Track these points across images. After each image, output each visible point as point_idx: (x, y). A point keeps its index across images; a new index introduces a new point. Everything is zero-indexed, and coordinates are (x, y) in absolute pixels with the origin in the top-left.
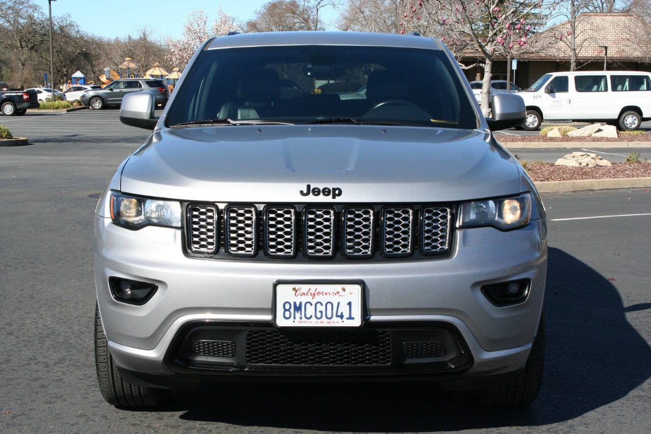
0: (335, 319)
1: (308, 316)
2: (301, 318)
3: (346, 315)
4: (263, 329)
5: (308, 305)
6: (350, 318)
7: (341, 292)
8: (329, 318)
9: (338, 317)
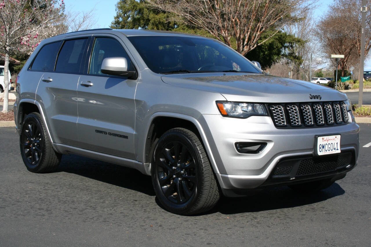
0: (334, 150)
1: (326, 150)
2: (324, 151)
4: (306, 158)
5: (326, 145)
6: (337, 149)
7: (335, 139)
8: (332, 150)
9: (334, 149)
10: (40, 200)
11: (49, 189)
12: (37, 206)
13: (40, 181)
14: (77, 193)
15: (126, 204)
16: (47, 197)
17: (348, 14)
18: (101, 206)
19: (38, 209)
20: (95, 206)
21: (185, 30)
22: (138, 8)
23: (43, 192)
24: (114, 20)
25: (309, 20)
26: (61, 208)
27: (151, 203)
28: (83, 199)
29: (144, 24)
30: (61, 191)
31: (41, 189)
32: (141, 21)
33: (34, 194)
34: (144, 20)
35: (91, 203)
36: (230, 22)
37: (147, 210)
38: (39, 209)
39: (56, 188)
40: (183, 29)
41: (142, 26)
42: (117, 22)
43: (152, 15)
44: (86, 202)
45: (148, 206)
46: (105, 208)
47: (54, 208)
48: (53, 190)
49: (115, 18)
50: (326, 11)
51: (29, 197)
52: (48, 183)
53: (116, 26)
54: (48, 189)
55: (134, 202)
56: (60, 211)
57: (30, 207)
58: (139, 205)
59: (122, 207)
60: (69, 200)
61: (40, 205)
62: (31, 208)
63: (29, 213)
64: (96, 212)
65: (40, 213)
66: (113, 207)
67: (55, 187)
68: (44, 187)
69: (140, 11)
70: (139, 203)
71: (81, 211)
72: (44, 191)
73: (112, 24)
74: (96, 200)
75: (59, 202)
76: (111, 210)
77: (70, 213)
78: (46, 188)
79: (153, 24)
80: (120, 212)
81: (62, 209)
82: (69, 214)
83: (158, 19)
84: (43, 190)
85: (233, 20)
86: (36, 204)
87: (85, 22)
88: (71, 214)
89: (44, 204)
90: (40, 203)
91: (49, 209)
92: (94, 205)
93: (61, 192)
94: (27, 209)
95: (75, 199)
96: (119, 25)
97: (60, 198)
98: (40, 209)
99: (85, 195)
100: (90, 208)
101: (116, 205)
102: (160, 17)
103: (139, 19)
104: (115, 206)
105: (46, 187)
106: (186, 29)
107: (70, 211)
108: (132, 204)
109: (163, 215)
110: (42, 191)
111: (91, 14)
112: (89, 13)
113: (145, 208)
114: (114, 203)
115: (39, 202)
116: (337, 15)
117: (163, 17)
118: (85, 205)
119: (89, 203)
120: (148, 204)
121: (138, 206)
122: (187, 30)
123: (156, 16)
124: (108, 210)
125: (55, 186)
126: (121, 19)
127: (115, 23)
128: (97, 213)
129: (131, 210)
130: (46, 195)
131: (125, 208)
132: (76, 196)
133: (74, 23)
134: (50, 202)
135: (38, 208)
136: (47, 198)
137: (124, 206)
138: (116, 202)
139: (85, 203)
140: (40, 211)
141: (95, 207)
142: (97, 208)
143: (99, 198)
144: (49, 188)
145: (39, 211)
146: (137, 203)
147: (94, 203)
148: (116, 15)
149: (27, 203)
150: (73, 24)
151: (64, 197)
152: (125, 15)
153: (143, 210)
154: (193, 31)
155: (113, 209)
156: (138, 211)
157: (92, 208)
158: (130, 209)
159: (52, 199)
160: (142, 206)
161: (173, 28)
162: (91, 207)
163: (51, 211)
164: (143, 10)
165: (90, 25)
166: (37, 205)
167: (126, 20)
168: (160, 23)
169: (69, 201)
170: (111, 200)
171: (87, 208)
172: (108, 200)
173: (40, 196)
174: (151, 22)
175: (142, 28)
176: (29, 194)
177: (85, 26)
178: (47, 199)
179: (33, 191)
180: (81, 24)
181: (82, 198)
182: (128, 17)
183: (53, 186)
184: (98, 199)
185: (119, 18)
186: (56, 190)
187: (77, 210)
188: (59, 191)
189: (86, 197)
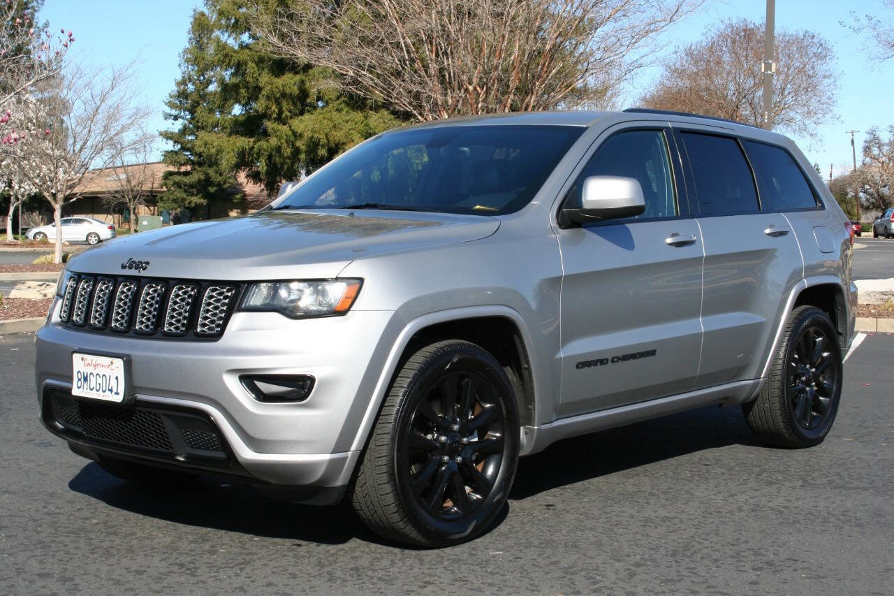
0: (108, 393)
1: (91, 387)
2: (87, 389)
3: (115, 390)
5: (92, 376)
6: (117, 393)
7: (111, 366)
8: (104, 392)
9: (109, 390)
10: (39, 546)
11: (58, 513)
12: (34, 566)
13: (30, 487)
14: (136, 523)
15: (274, 556)
16: (58, 537)
17: (703, 82)
18: (208, 563)
19: (37, 575)
20: (193, 563)
21: (344, 113)
22: (234, 60)
23: (43, 521)
24: (176, 88)
25: (612, 95)
26: (99, 570)
27: (341, 553)
28: (155, 541)
29: (249, 98)
30: (92, 517)
31: (37, 511)
32: (243, 91)
33: (20, 527)
34: (247, 88)
35: (180, 554)
36: (463, 91)
37: (337, 576)
38: (41, 575)
39: (79, 510)
40: (337, 110)
41: (243, 102)
42: (183, 93)
43: (265, 78)
44: (165, 550)
45: (335, 561)
46: (220, 568)
47: (82, 572)
48: (71, 515)
49: (178, 84)
50: (658, 76)
51: (8, 536)
52: (54, 493)
53: (180, 102)
54: (57, 511)
55: (293, 550)
56: (98, 580)
57: (13, 570)
58: (311, 559)
59: (266, 565)
60: (118, 545)
61: (41, 562)
62: (19, 574)
63: (11, 590)
64: (198, 583)
65: (45, 590)
66: (242, 566)
67: (74, 505)
68: (45, 507)
69: (239, 68)
70: (308, 552)
71: (159, 579)
72: (46, 517)
73: (171, 96)
74: (192, 545)
75: (93, 551)
76: (237, 575)
77: (127, 586)
78: (51, 508)
79: (268, 98)
80: (265, 580)
81: (103, 576)
82: (126, 590)
83: (280, 86)
84: (45, 514)
85: (471, 88)
86: (29, 558)
87: (115, 90)
88: (131, 589)
89: (51, 560)
90: (41, 555)
91: (68, 575)
92: (189, 559)
93: (94, 521)
94: (6, 577)
95: (134, 542)
96: (187, 99)
97: (92, 539)
98: (44, 574)
99: (159, 528)
100: (179, 571)
101: (248, 558)
102: (283, 83)
103: (236, 87)
104: (247, 563)
105: (50, 506)
106: (346, 109)
107: (128, 582)
108: (291, 554)
109: (383, 590)
110: (41, 519)
111: (130, 71)
112: (125, 69)
113: (329, 569)
114: (241, 554)
115: (39, 551)
116: (680, 84)
117: (292, 82)
118: (165, 559)
119: (175, 555)
120: (333, 555)
121: (309, 563)
122: (347, 112)
123: (276, 80)
124: (229, 577)
125: (74, 502)
126: (191, 87)
127: (179, 96)
128: (202, 588)
129: (294, 576)
130: (53, 532)
131: (274, 570)
132: (134, 533)
133: (89, 92)
134: (68, 553)
135: (37, 571)
136: (58, 540)
137: (270, 563)
138: (246, 551)
139: (164, 553)
140: (43, 583)
141: (191, 566)
142: (199, 571)
143: (197, 537)
144: (59, 508)
145: (40, 583)
146: (302, 553)
147: (186, 553)
148: (179, 78)
149: (5, 555)
150: (87, 94)
151: (102, 536)
152: (202, 78)
153: (325, 574)
154: (360, 114)
155: (243, 574)
156: (312, 579)
157: (184, 569)
158: (290, 571)
159: (72, 542)
160: (320, 562)
161: (315, 108)
162: (182, 565)
163: (75, 582)
164: (246, 66)
165: (127, 96)
166: (33, 562)
167: (203, 90)
168: (284, 95)
169: (118, 550)
170: (232, 543)
171: (172, 568)
172: (223, 544)
173: (38, 533)
174: (264, 92)
175: (243, 106)
176: (6, 527)
177: (115, 98)
178: (59, 542)
179: (17, 520)
180: (108, 92)
181: (152, 540)
182: (209, 82)
183: (69, 502)
184: (195, 542)
185: (187, 85)
186: (78, 514)
187: (144, 576)
188: (87, 519)
189: (161, 535)
